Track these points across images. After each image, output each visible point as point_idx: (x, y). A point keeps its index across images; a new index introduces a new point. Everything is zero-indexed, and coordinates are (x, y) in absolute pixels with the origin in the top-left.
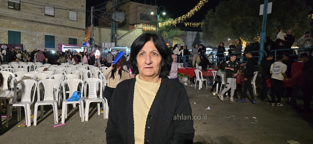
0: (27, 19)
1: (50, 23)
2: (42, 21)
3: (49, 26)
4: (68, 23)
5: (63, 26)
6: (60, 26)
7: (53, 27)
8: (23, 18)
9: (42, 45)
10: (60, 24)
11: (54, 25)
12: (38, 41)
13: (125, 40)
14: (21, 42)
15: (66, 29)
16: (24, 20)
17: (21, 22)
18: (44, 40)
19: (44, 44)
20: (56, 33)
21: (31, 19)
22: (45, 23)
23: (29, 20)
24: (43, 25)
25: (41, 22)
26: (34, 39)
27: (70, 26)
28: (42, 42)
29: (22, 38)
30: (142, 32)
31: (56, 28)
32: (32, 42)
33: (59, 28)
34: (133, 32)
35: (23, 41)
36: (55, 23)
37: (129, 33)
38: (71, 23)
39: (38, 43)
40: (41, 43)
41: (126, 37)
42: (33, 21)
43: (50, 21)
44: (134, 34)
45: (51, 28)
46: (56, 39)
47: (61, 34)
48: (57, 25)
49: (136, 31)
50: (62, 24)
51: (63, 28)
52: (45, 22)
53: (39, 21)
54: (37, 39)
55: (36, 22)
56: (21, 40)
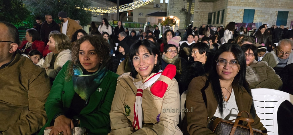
9: (274, 23)
12: (270, 19)
14: (254, 20)
18: (276, 17)
19: (276, 21)
20: (291, 7)
26: (266, 16)
28: (274, 19)
29: (255, 16)
32: (264, 20)
35: (255, 19)
39: (270, 21)
40: (272, 21)
46: (290, 15)
54: (269, 17)
56: (254, 18)
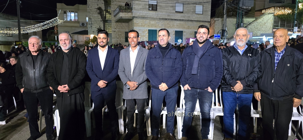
0: (161, 18)
1: (179, 19)
2: (173, 18)
3: (178, 22)
4: (194, 17)
5: (190, 20)
6: (188, 20)
7: (182, 22)
8: (159, 17)
10: (188, 19)
11: (183, 20)
13: (251, 29)
15: (193, 23)
16: (160, 19)
17: (157, 21)
20: (184, 28)
21: (165, 18)
22: (176, 20)
23: (164, 19)
24: (174, 22)
25: (172, 20)
27: (196, 20)
28: (172, 37)
30: (273, 17)
31: (184, 23)
33: (187, 23)
34: (262, 19)
36: (184, 19)
37: (257, 21)
38: (197, 17)
40: (172, 39)
41: (252, 25)
42: (166, 19)
43: (180, 17)
44: (263, 21)
45: (180, 24)
46: (184, 34)
47: (188, 28)
48: (186, 20)
49: (265, 17)
50: (189, 19)
51: (190, 23)
52: (176, 18)
53: (171, 18)
55: (169, 19)
